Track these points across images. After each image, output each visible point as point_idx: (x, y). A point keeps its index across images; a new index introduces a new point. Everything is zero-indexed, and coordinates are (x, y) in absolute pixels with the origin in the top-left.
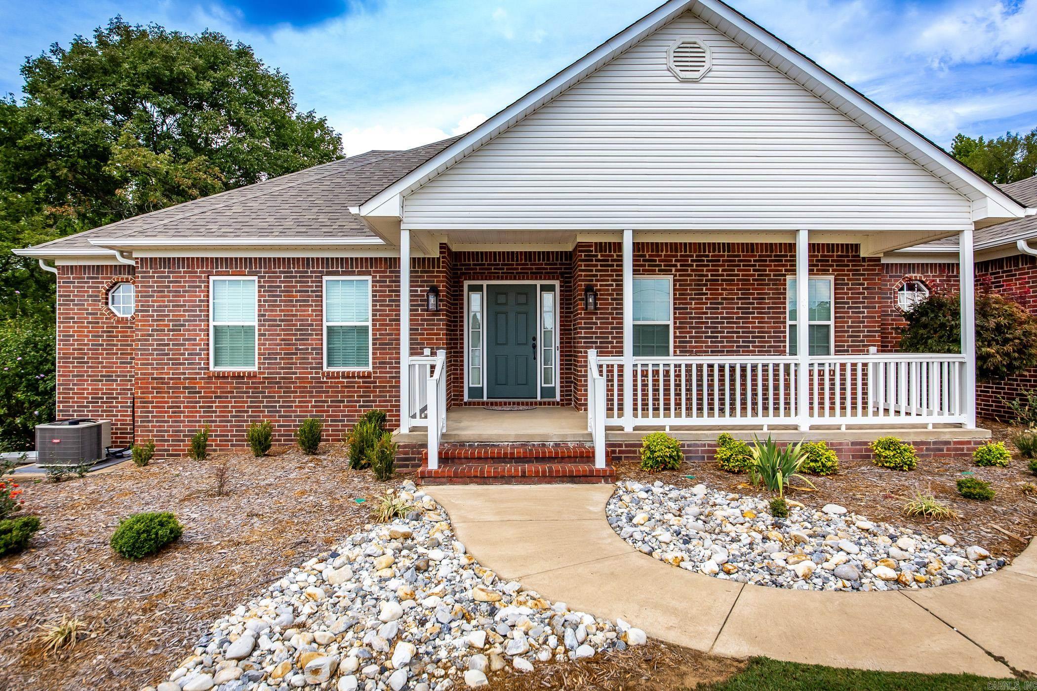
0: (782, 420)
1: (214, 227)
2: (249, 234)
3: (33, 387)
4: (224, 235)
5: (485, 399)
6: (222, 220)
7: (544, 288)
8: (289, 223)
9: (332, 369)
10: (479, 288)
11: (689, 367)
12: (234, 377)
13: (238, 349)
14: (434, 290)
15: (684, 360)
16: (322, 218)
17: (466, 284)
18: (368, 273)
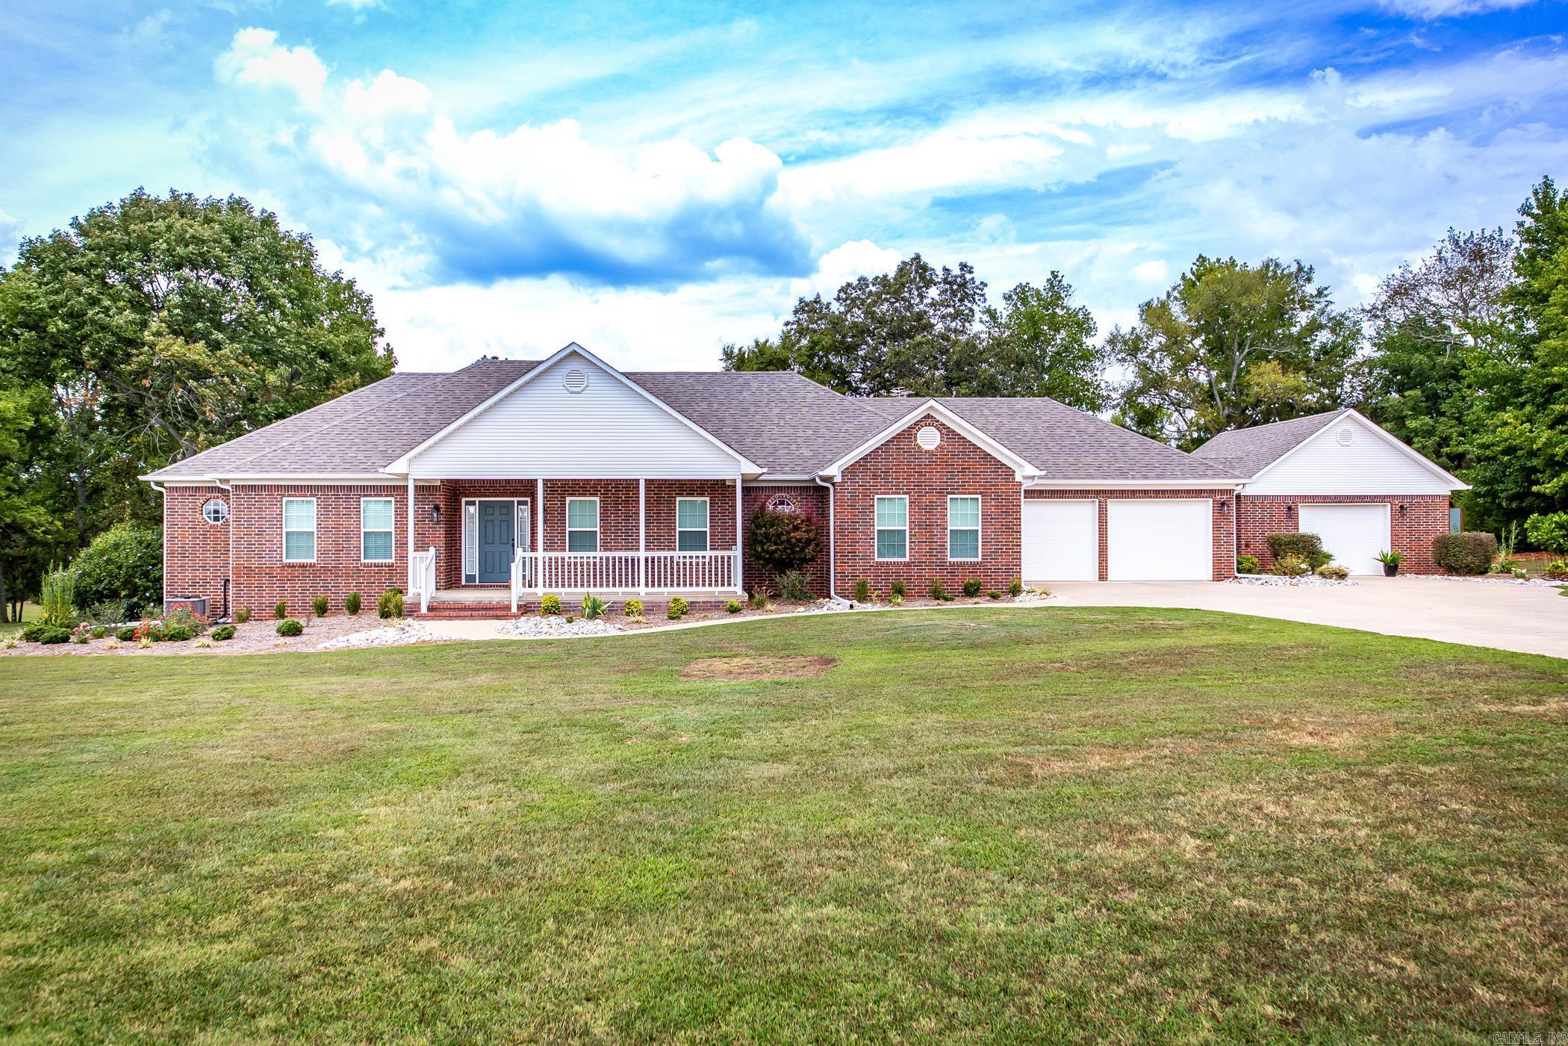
0: (630, 589)
1: (286, 464)
2: (311, 470)
3: (146, 575)
4: (294, 471)
5: (477, 583)
6: (291, 458)
7: (519, 503)
8: (337, 460)
9: (367, 561)
10: (473, 503)
11: (607, 559)
12: (300, 566)
13: (302, 547)
14: (437, 508)
15: (605, 554)
16: (360, 456)
17: (464, 500)
18: (392, 496)
